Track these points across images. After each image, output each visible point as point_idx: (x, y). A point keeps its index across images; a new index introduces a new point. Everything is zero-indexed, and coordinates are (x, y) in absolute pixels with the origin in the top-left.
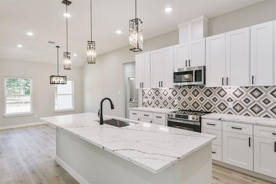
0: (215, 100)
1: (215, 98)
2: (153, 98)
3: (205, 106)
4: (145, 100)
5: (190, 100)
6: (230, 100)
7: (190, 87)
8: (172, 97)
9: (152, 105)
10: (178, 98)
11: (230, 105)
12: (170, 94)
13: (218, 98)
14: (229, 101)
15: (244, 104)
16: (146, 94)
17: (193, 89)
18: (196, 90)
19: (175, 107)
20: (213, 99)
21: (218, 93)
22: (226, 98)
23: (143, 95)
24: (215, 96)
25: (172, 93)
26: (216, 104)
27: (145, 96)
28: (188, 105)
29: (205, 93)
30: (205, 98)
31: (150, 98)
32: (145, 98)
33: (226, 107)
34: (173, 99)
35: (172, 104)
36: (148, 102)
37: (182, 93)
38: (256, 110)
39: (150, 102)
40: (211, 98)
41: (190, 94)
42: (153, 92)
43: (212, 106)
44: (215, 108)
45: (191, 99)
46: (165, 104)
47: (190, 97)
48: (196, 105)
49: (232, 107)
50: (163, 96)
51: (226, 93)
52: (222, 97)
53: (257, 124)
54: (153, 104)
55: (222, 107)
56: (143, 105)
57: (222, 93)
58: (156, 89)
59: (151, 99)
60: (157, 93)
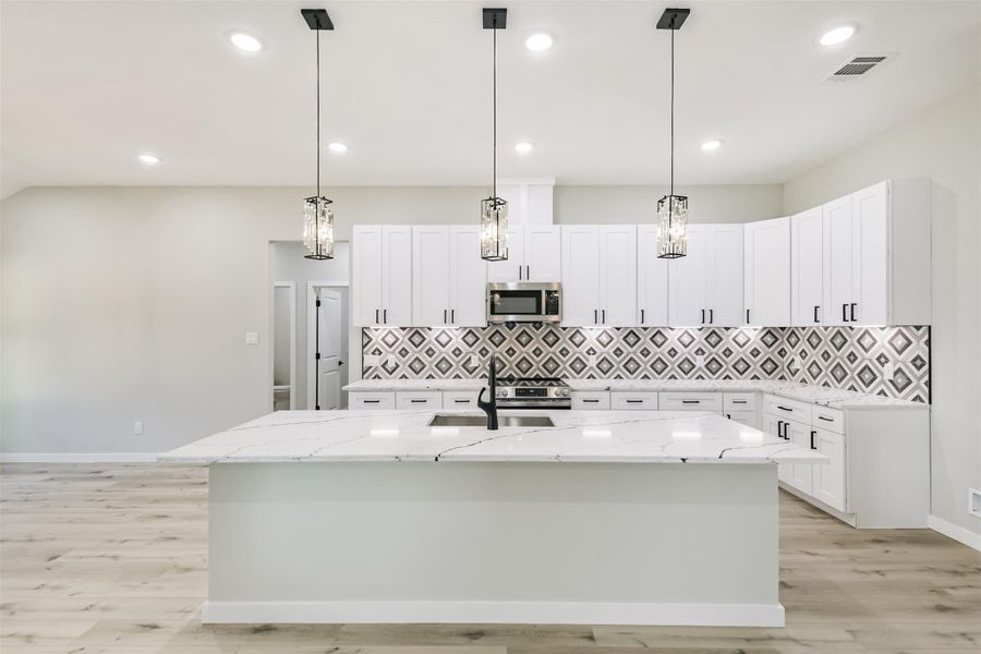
0: (564, 352)
1: (564, 349)
2: (404, 352)
3: (544, 366)
4: (373, 361)
5: (511, 356)
6: (591, 351)
7: (511, 325)
8: (464, 348)
9: (399, 373)
10: (480, 352)
11: (592, 361)
12: (457, 342)
13: (571, 348)
14: (589, 354)
15: (614, 359)
16: (377, 342)
17: (517, 330)
18: (524, 331)
19: (471, 373)
20: (561, 352)
21: (571, 339)
22: (584, 348)
23: (364, 347)
24: (564, 345)
25: (463, 338)
26: (568, 361)
27: (370, 348)
28: (505, 366)
29: (544, 339)
30: (545, 348)
31: (393, 352)
32: (373, 353)
33: (586, 366)
34: (467, 353)
35: (463, 366)
36: (383, 366)
37: (490, 339)
38: (631, 368)
39: (390, 365)
40: (557, 348)
41: (511, 341)
42: (404, 337)
43: (559, 366)
44: (565, 368)
45: (514, 352)
46: (443, 367)
47: (511, 348)
48: (524, 366)
49: (595, 366)
50: (437, 347)
51: (585, 339)
52: (578, 346)
53: (664, 391)
54: (404, 370)
55: (578, 366)
56: (364, 373)
57: (578, 339)
58: (412, 328)
59: (397, 357)
60: (417, 339)
